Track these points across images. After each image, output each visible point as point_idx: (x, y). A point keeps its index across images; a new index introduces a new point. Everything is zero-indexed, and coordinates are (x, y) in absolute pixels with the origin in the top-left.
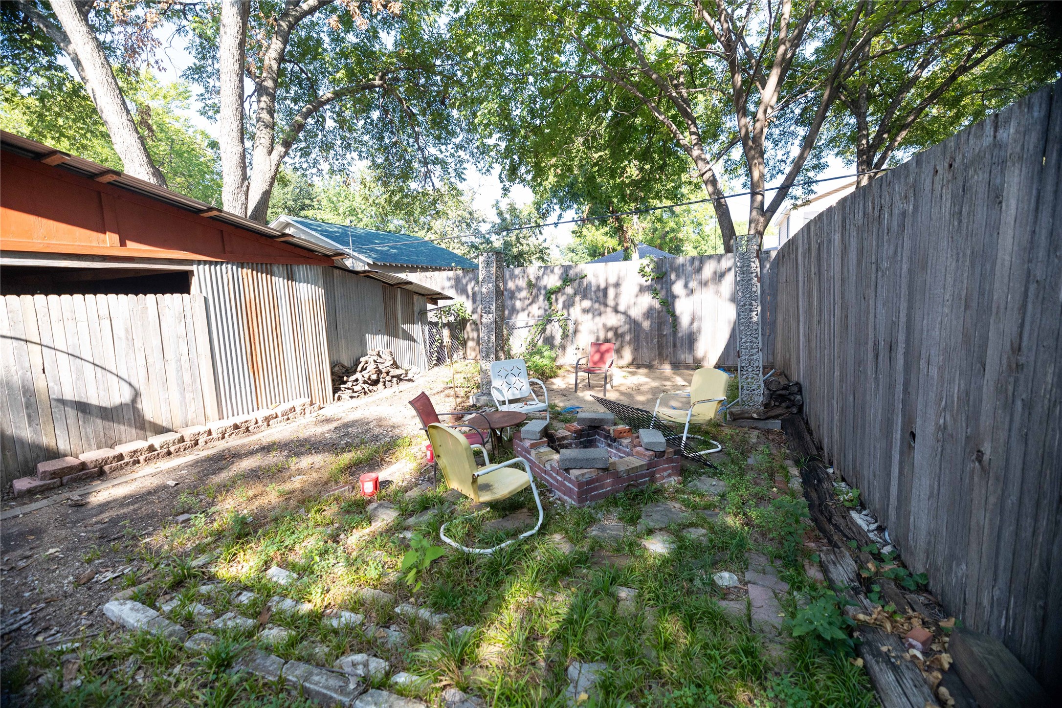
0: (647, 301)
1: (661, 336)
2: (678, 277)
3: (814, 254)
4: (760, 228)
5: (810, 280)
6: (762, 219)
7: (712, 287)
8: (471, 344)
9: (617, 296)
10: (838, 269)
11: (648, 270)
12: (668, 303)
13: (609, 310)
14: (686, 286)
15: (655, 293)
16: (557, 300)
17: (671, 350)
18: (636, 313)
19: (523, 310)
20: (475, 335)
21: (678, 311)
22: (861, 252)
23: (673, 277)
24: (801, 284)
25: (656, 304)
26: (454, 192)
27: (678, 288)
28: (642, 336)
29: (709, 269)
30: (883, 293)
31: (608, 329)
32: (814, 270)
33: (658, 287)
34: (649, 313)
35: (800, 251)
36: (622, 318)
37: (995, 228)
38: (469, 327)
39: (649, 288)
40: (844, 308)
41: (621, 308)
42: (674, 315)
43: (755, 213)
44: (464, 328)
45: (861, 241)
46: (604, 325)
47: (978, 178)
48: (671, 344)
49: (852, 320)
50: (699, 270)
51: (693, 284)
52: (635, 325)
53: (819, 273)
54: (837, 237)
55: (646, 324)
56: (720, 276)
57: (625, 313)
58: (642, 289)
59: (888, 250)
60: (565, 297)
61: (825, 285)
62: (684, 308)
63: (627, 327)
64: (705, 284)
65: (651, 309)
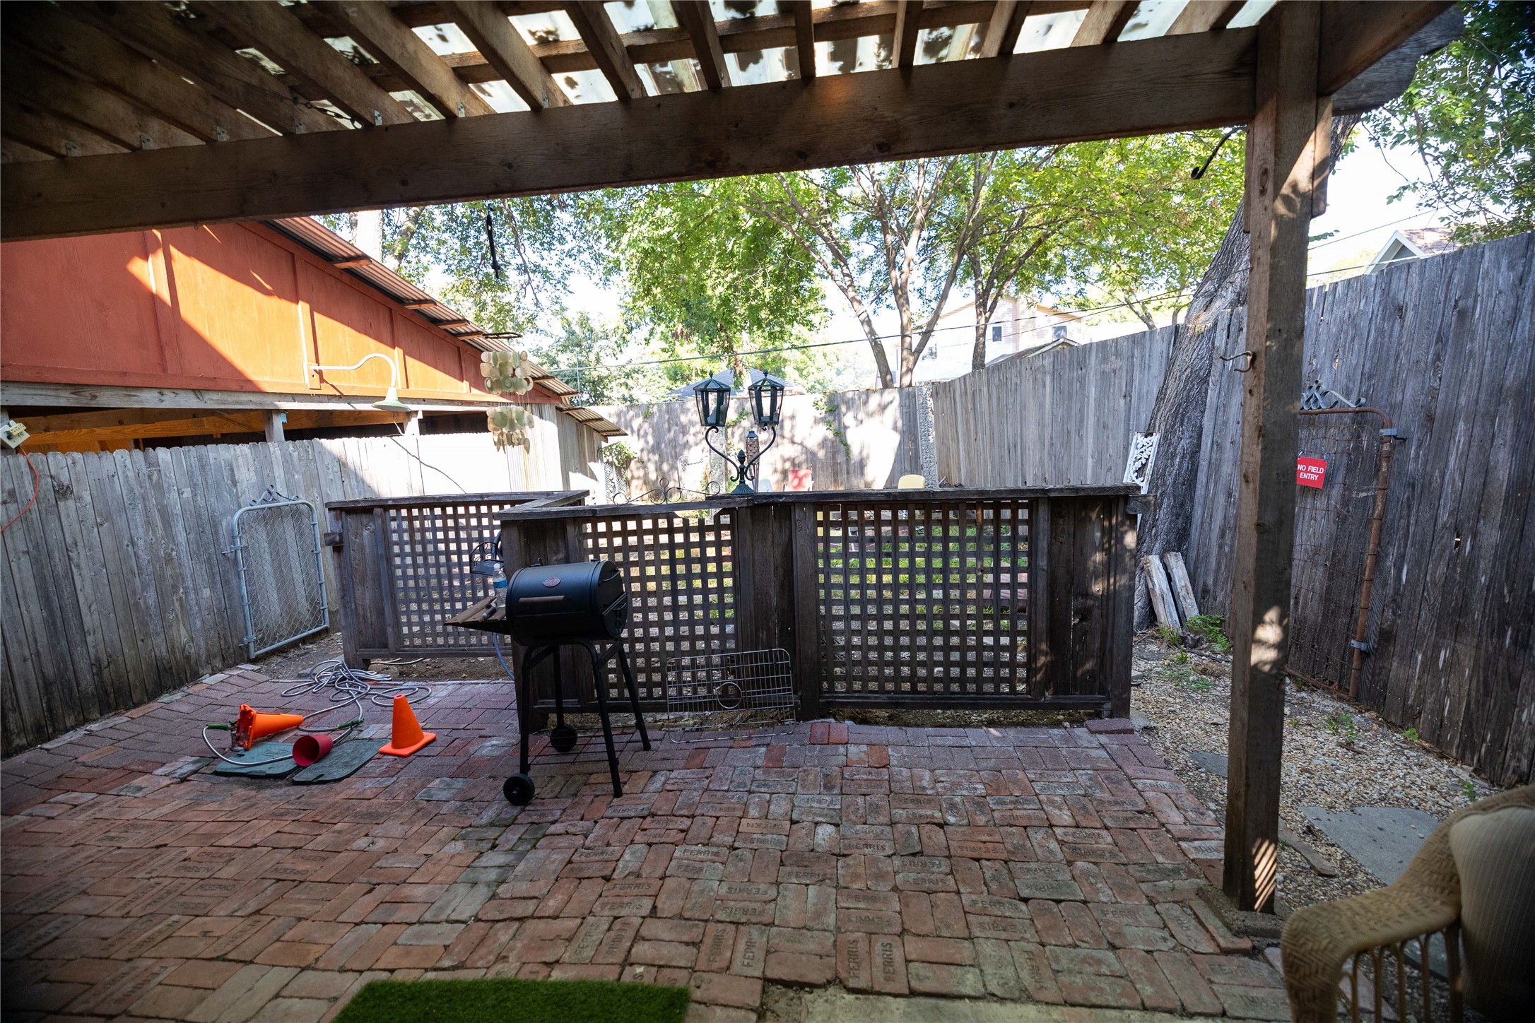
0: (823, 432)
1: (835, 464)
2: (848, 409)
3: (970, 397)
4: (911, 366)
5: (967, 412)
6: (912, 359)
7: (877, 418)
8: (634, 483)
9: (793, 427)
10: (986, 407)
11: (821, 404)
12: (840, 434)
13: (786, 441)
14: (856, 418)
15: (829, 424)
16: (733, 434)
17: (845, 476)
18: (813, 442)
19: (697, 444)
20: (641, 473)
21: (849, 441)
22: (999, 398)
23: (843, 409)
24: (959, 416)
25: (830, 435)
26: (557, 307)
27: (848, 419)
28: (818, 465)
29: (874, 401)
30: (1010, 420)
31: (785, 461)
32: (970, 406)
33: (831, 418)
34: (823, 444)
35: (958, 393)
36: (799, 448)
37: (1044, 395)
38: (633, 463)
39: (823, 420)
40: (992, 429)
41: (797, 440)
42: (846, 445)
43: (905, 353)
44: (628, 467)
45: (998, 393)
46: (782, 457)
47: (1039, 376)
48: (844, 471)
49: (996, 436)
50: (866, 403)
51: (861, 416)
52: (811, 456)
53: (974, 409)
54: (985, 389)
55: (821, 454)
56: (883, 408)
57: (801, 444)
58: (816, 421)
59: (1011, 400)
60: (741, 430)
61: (979, 418)
62: (854, 438)
63: (804, 457)
64: (870, 415)
65: (825, 440)
